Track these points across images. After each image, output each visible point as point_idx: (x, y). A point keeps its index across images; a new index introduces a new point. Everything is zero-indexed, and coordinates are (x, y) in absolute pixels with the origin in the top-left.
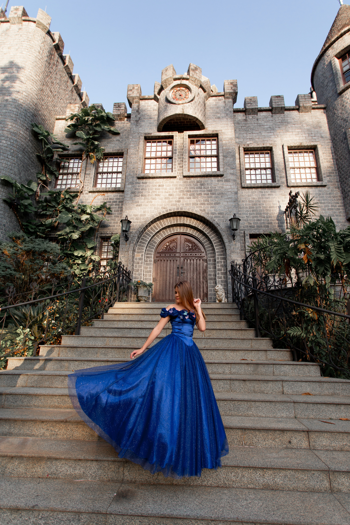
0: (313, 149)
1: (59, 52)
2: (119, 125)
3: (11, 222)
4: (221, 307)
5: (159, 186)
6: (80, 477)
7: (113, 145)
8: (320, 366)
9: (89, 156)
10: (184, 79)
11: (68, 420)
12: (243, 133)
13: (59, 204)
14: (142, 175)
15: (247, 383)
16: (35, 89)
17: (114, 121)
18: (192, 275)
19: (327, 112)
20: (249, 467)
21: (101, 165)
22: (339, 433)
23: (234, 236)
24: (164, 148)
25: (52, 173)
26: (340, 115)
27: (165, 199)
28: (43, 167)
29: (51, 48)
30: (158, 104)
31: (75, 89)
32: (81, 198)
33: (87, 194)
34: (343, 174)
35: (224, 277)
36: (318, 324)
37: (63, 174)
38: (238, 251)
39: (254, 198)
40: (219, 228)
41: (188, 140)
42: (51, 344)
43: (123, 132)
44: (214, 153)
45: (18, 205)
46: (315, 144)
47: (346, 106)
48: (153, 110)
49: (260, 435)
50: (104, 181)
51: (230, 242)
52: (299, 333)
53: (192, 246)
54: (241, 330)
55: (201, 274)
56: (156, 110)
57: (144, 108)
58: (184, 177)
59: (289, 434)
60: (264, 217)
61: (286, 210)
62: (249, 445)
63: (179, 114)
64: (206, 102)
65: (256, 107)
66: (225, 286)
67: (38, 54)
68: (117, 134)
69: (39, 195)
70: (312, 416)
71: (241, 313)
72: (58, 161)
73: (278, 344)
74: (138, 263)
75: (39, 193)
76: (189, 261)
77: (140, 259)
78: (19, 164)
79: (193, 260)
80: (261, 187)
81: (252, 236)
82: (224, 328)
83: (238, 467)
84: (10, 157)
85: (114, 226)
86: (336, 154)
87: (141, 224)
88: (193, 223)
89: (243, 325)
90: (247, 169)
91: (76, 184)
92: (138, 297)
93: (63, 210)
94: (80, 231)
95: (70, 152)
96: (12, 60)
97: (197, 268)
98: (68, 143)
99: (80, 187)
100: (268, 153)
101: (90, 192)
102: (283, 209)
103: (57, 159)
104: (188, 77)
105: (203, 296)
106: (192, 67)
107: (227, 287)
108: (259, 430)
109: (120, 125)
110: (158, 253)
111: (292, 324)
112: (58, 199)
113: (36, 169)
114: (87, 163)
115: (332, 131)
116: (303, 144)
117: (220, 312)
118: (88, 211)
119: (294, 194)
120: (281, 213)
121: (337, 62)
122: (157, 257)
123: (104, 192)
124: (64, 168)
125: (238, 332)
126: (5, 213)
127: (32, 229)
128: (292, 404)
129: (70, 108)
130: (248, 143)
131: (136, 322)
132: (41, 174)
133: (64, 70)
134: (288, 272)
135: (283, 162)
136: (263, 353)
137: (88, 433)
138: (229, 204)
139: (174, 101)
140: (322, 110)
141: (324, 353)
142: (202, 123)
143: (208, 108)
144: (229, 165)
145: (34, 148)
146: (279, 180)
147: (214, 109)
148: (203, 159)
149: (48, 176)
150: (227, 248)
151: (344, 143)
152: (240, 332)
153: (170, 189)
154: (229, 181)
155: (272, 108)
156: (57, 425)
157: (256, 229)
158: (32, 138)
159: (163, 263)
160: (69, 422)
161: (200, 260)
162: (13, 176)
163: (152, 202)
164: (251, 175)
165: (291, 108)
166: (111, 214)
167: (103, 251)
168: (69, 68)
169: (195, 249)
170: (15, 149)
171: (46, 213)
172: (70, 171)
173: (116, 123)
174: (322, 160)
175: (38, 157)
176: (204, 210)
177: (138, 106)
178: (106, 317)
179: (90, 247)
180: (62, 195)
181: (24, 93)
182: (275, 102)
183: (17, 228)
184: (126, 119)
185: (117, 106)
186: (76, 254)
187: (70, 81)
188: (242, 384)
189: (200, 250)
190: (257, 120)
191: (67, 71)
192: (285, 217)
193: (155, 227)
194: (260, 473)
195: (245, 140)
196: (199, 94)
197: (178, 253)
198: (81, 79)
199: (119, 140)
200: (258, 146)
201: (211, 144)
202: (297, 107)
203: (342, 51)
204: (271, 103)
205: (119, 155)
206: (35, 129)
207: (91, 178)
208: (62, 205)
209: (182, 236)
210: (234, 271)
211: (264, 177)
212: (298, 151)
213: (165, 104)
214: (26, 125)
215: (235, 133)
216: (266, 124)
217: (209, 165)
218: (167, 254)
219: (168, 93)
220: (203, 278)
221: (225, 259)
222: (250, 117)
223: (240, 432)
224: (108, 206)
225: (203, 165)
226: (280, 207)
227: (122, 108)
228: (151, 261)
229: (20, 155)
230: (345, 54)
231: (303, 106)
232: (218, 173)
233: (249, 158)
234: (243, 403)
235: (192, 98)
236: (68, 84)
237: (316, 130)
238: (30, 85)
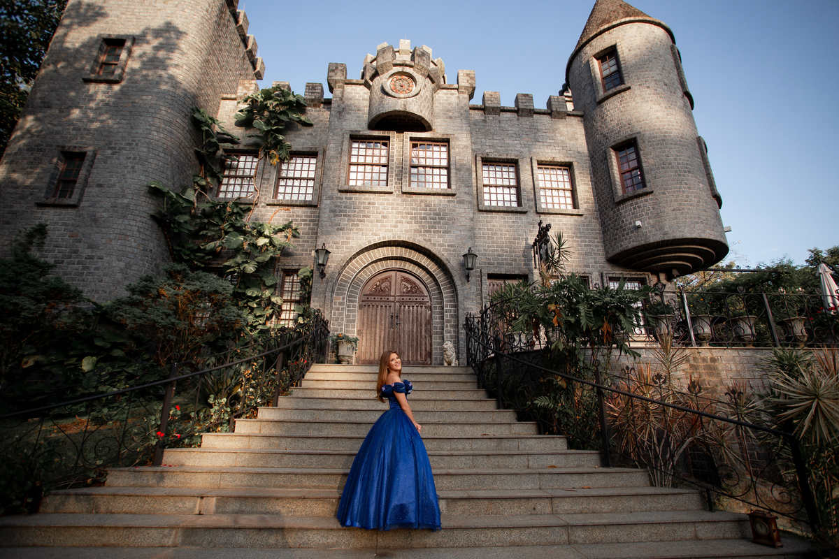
0: (568, 166)
1: (232, 8)
2: (313, 113)
3: (159, 246)
4: (452, 372)
5: (369, 203)
6: (333, 545)
7: (302, 141)
8: (567, 438)
9: (269, 154)
10: (407, 65)
11: (306, 496)
12: (481, 137)
13: (223, 220)
14: (346, 188)
15: (491, 458)
16: (199, 60)
17: (305, 106)
18: (411, 328)
19: (584, 120)
20: (498, 528)
21: (284, 167)
22: (580, 497)
23: (468, 277)
24: (377, 152)
25: (214, 175)
26: (599, 128)
27: (376, 222)
28: (201, 166)
29: (222, 4)
30: (369, 91)
31: (248, 55)
32: (255, 212)
33: (263, 207)
34: (602, 203)
35: (454, 332)
36: (567, 394)
37: (229, 177)
38: (474, 297)
39: (494, 226)
40: (448, 265)
41: (408, 144)
42: (247, 417)
43: (317, 124)
44: (444, 163)
45: (171, 222)
46: (571, 160)
47: (606, 119)
48: (363, 99)
49: (506, 503)
50: (289, 190)
51: (463, 284)
52: (546, 403)
53: (411, 288)
54: (481, 401)
55: (424, 326)
56: (366, 100)
57: (350, 96)
58: (403, 193)
59: (534, 501)
60: (507, 252)
61: (535, 244)
62: (496, 514)
63: (400, 111)
64: (434, 95)
65: (498, 106)
66: (454, 343)
67: (205, 12)
68: (310, 125)
69: (195, 207)
70: (556, 487)
71: (478, 379)
72: (223, 157)
73: (522, 417)
74: (338, 309)
75: (196, 204)
76: (407, 307)
77: (340, 304)
78: (173, 165)
79: (413, 307)
80: (503, 212)
81: (491, 276)
82: (459, 398)
83: (488, 528)
84: (163, 155)
85: (302, 255)
86: (595, 176)
87: (342, 255)
88: (414, 256)
89: (481, 394)
90: (485, 186)
91: (247, 192)
92: (337, 356)
93: (231, 230)
94: (257, 262)
95: (241, 147)
96: (169, 19)
97: (417, 318)
98: (238, 132)
99: (254, 197)
100: (513, 166)
101: (268, 205)
102: (531, 242)
103: (222, 155)
104: (413, 64)
105: (425, 356)
106: (418, 52)
107: (458, 344)
108: (506, 499)
109: (315, 114)
110: (364, 295)
111: (539, 394)
112: (222, 213)
113: (192, 169)
114: (265, 164)
115: (590, 147)
116: (555, 160)
117: (453, 378)
118: (266, 233)
119: (545, 226)
120: (528, 247)
121: (595, 64)
122: (363, 301)
123: (288, 205)
124: (230, 168)
125: (476, 404)
126: (152, 234)
127: (185, 255)
128: (538, 475)
129: (244, 84)
130: (487, 151)
131: (348, 391)
132: (199, 176)
133: (236, 30)
134: (537, 334)
135: (531, 180)
136: (507, 426)
137: (328, 510)
138: (463, 233)
139: (393, 94)
140: (579, 118)
141: (571, 425)
142: (429, 124)
143: (436, 104)
144: (463, 182)
145: (192, 141)
146: (525, 204)
147: (444, 105)
148: (429, 171)
149: (209, 180)
150: (460, 292)
151: (604, 164)
152: (479, 403)
153: (384, 209)
154: (463, 203)
155: (519, 109)
156: (294, 502)
157: (496, 268)
158: (191, 128)
159: (371, 310)
160: (308, 498)
161: (421, 307)
162: (165, 181)
163: (358, 226)
164: (490, 193)
165: (541, 111)
166: (299, 238)
167: (285, 289)
168: (243, 29)
169: (416, 292)
170: (169, 144)
171: (207, 233)
172: (240, 173)
173: (309, 110)
174: (578, 182)
175: (197, 153)
176: (430, 240)
177: (343, 93)
178: (305, 384)
179: (270, 284)
180: (228, 208)
181: (185, 67)
182: (522, 103)
183: (166, 254)
184: (322, 105)
185: (311, 87)
186: (249, 293)
187: (242, 45)
188: (485, 460)
189: (423, 293)
190: (500, 122)
191: (239, 33)
192: (533, 252)
193: (361, 259)
194: (507, 532)
195: (483, 147)
196: (425, 85)
197: (392, 296)
198: (257, 41)
199: (311, 134)
200: (501, 157)
201: (440, 151)
202: (549, 111)
203: (601, 51)
204: (517, 101)
205: (312, 154)
206: (197, 115)
207: (271, 185)
208: (230, 222)
209: (398, 273)
210: (468, 325)
211: (507, 198)
212: (550, 167)
213: (380, 95)
214: (184, 110)
215: (471, 137)
216: (510, 128)
217: (436, 179)
218: (376, 297)
219: (385, 80)
220: (426, 331)
221: (456, 307)
222: (491, 117)
223: (486, 502)
224: (294, 227)
225: (429, 178)
226: (527, 239)
227: (317, 91)
228: (355, 307)
229: (175, 153)
230: (605, 55)
231: (556, 111)
232: (449, 191)
233: (489, 171)
234: (488, 477)
235: (417, 92)
236: (240, 49)
237: (572, 142)
238: (193, 55)
